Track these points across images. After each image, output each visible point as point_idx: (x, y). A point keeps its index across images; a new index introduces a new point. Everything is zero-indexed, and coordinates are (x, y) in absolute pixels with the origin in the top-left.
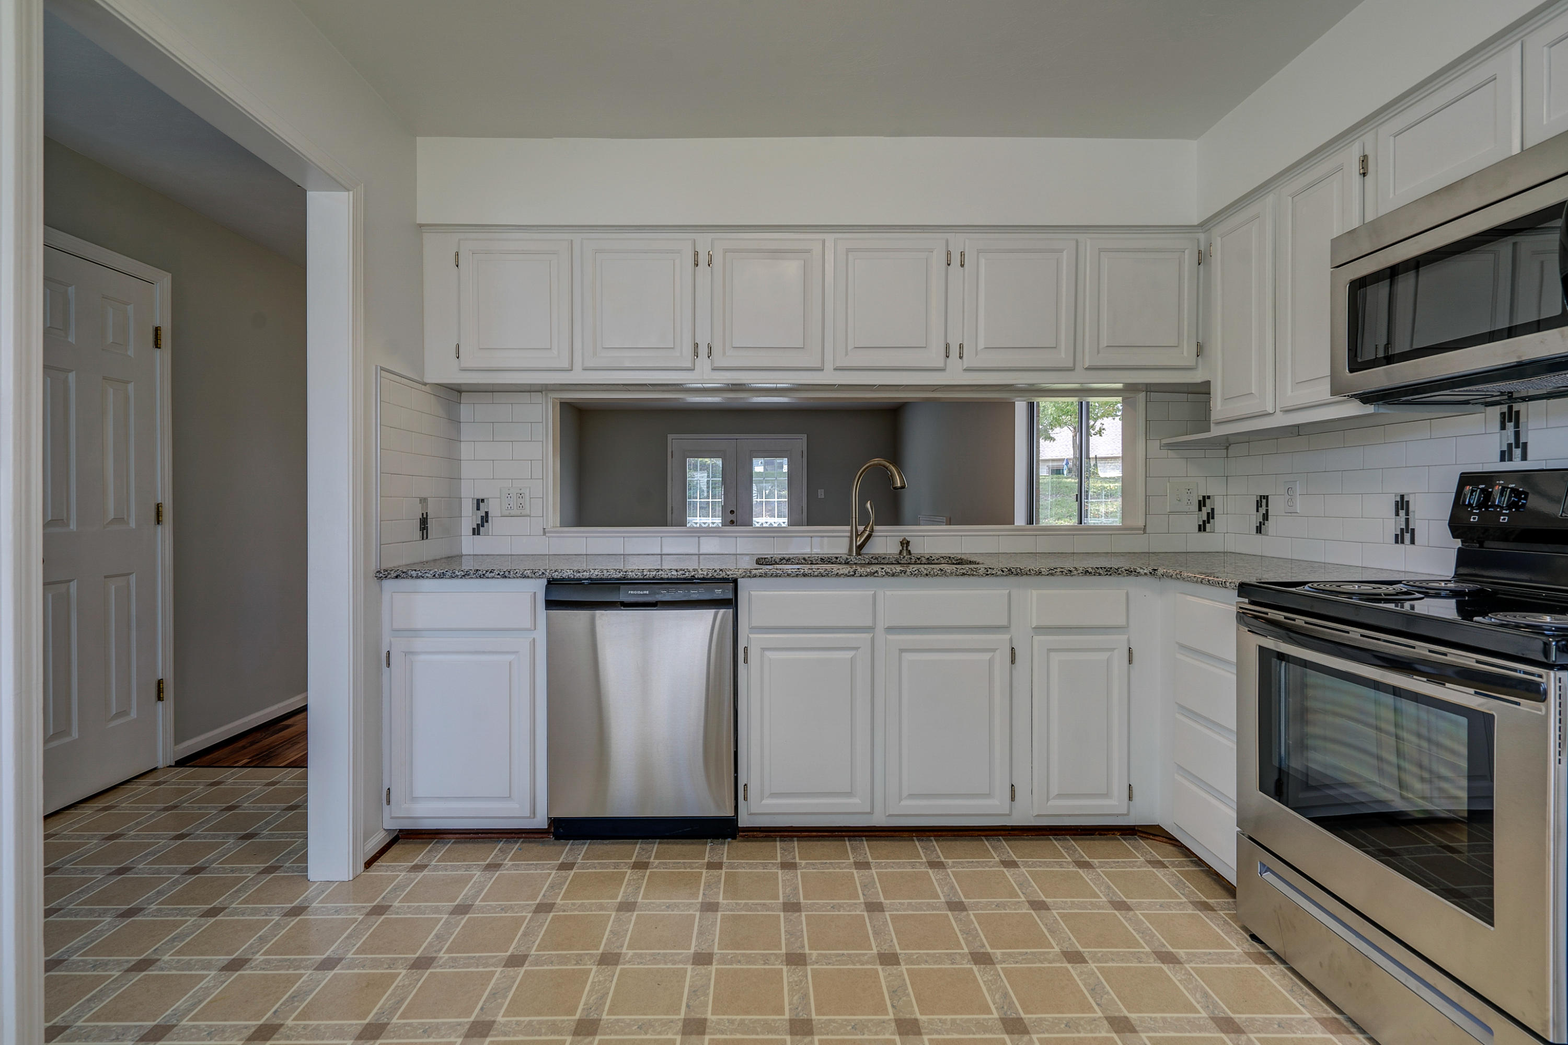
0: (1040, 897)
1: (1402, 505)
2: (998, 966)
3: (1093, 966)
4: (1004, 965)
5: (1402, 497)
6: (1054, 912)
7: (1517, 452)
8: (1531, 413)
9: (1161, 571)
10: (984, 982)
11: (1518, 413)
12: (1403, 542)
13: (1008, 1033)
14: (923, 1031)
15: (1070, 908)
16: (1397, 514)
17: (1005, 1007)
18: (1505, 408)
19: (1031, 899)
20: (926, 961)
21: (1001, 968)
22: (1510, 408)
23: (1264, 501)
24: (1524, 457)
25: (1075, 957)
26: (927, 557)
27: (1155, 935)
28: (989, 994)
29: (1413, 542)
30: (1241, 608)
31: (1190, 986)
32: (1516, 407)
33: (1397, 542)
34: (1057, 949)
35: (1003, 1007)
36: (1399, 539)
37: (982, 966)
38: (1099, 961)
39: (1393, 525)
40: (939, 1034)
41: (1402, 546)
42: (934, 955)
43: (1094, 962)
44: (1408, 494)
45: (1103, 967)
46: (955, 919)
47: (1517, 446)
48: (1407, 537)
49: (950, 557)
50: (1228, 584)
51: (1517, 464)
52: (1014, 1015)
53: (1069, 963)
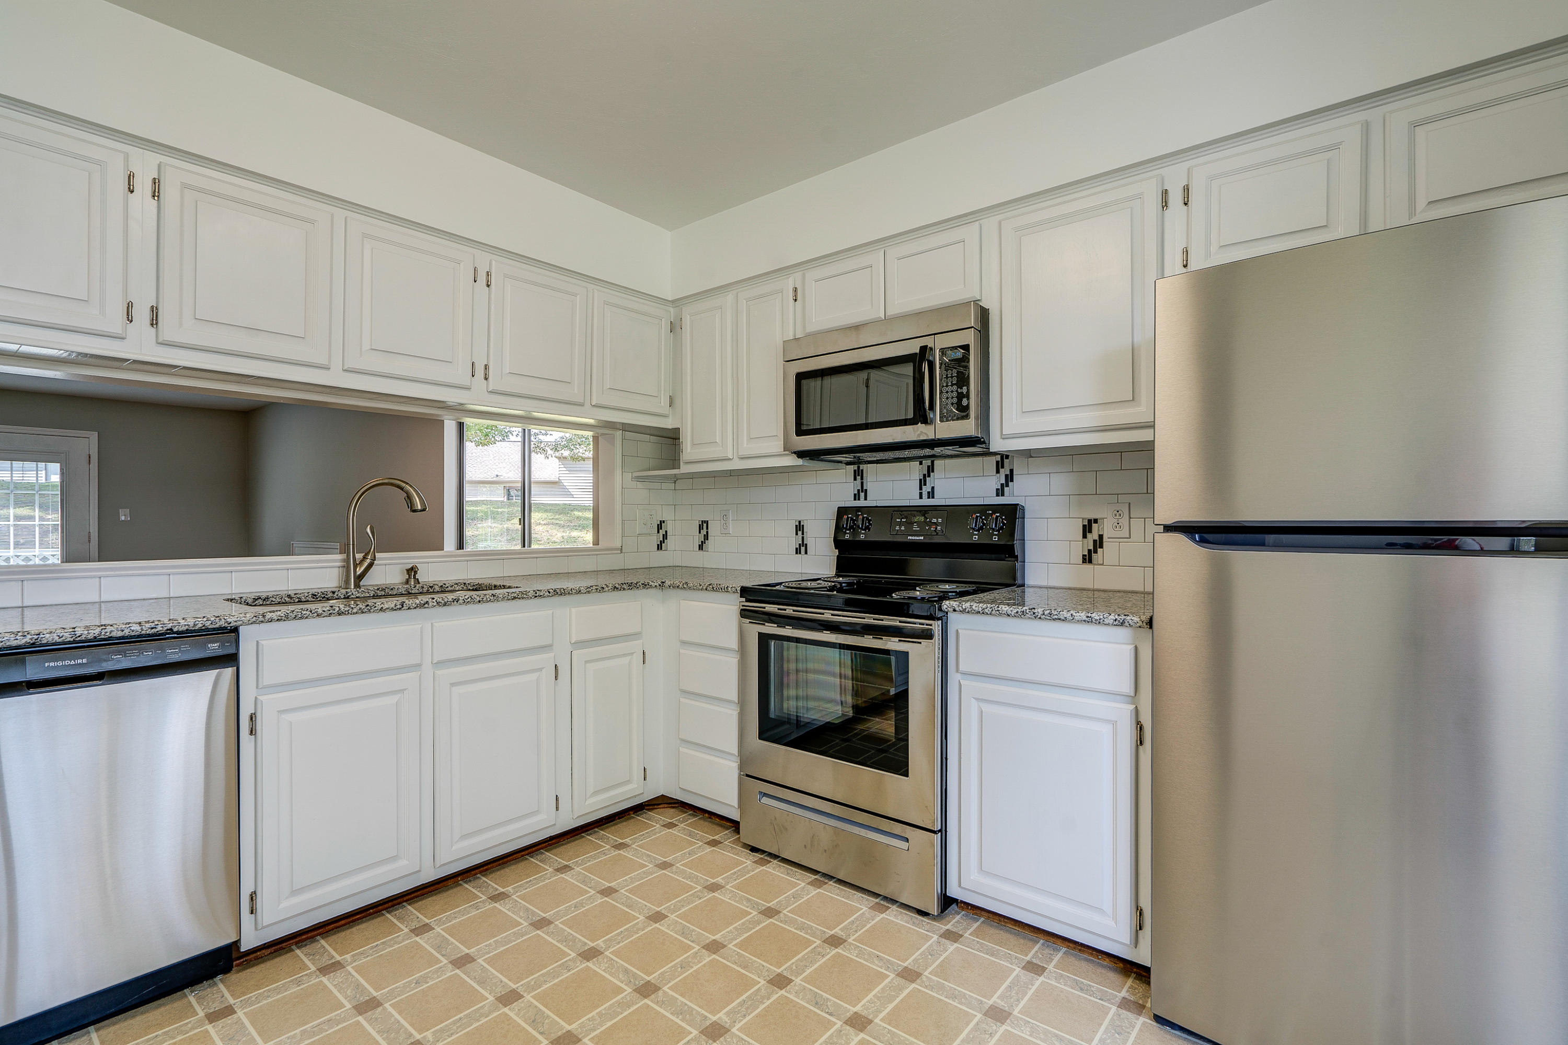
0: (604, 885)
1: (800, 528)
2: (607, 953)
3: (673, 917)
4: (611, 950)
5: (800, 522)
6: (622, 891)
7: (862, 495)
8: (868, 469)
9: (668, 583)
10: (604, 970)
11: (862, 470)
12: (800, 553)
13: (645, 997)
14: (580, 1037)
15: (632, 882)
16: (797, 534)
17: (632, 980)
18: (856, 467)
19: (598, 889)
20: (546, 981)
21: (610, 953)
22: (859, 467)
23: (705, 525)
24: (866, 499)
25: (657, 917)
26: (440, 585)
27: (698, 876)
28: (614, 978)
29: (806, 553)
30: (743, 606)
31: (737, 899)
32: (862, 467)
33: (797, 553)
34: (642, 918)
35: (630, 981)
36: (798, 551)
37: (594, 960)
38: (675, 911)
39: (794, 541)
40: (595, 1030)
41: (800, 555)
42: (548, 973)
43: (672, 914)
44: (803, 521)
45: (680, 914)
46: (547, 934)
47: (862, 492)
48: (803, 549)
49: (465, 584)
50: (729, 589)
51: (861, 503)
52: (642, 982)
53: (656, 923)
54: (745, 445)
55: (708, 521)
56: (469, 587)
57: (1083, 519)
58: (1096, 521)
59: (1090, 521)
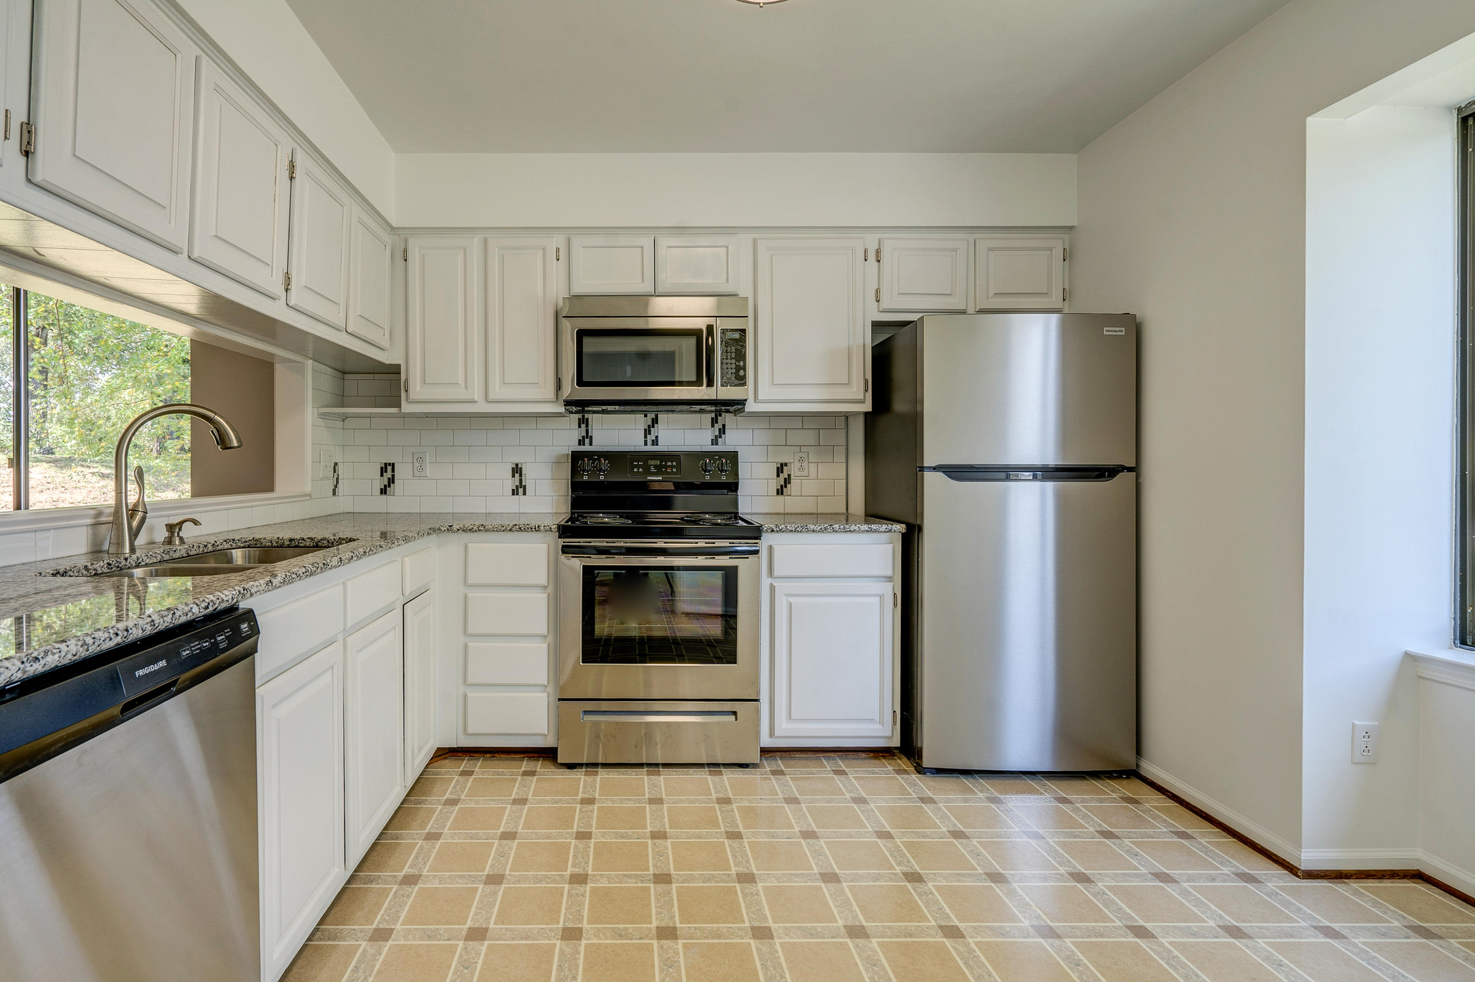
1: (517, 470)
5: (517, 465)
7: (587, 441)
8: (595, 420)
11: (587, 419)
12: (517, 494)
16: (513, 476)
18: (580, 416)
22: (583, 416)
23: (389, 468)
24: (591, 444)
26: (212, 543)
29: (525, 494)
30: (563, 542)
32: (586, 416)
33: (513, 494)
36: (515, 492)
39: (510, 483)
41: (518, 496)
44: (522, 464)
47: (587, 438)
48: (521, 490)
49: (234, 540)
50: (542, 528)
51: (586, 448)
54: (497, 390)
55: (393, 464)
56: (239, 544)
57: (777, 463)
58: (786, 465)
59: (782, 464)
